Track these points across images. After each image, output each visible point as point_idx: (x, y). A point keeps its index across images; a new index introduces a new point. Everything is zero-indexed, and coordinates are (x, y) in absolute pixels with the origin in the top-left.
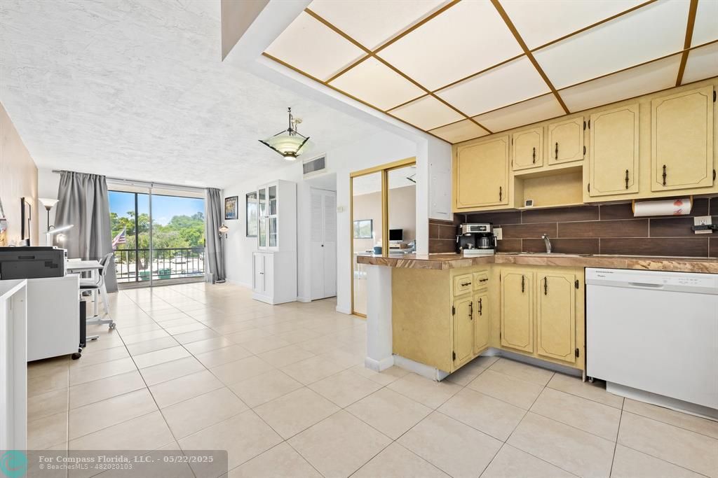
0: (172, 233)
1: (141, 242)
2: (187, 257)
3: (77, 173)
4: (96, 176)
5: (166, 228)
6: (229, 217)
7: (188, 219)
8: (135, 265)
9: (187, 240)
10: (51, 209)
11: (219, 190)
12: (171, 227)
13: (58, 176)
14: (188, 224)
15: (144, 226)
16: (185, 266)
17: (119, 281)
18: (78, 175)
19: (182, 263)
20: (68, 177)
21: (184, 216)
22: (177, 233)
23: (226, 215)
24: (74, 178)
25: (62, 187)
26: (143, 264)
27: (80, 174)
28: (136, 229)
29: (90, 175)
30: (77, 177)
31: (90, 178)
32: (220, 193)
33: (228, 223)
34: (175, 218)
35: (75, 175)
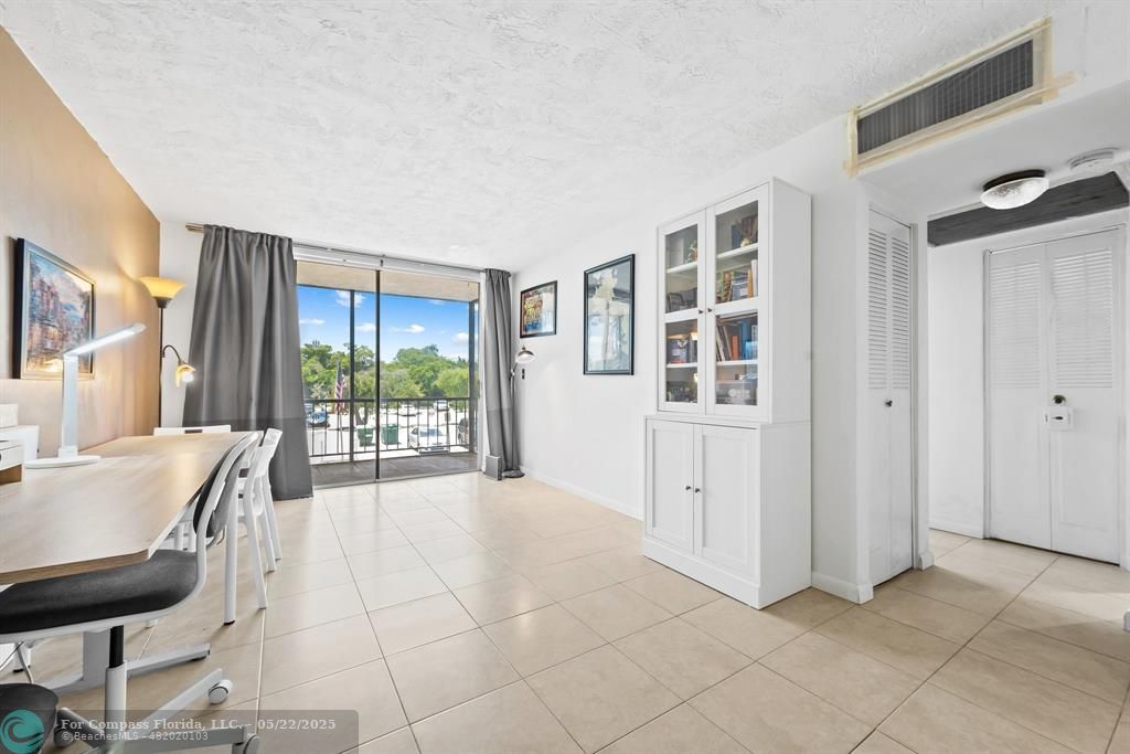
0: (398, 372)
1: (360, 385)
2: (417, 407)
3: (235, 231)
4: (273, 237)
5: (390, 366)
6: (530, 332)
7: (419, 352)
8: (348, 416)
9: (417, 383)
10: (169, 305)
11: (508, 274)
12: (397, 364)
13: (200, 237)
14: (418, 359)
15: (364, 363)
16: (413, 421)
17: (314, 461)
18: (238, 235)
19: (408, 415)
20: (218, 240)
21: (413, 349)
22: (405, 372)
23: (524, 328)
24: (230, 243)
25: (207, 263)
26: (362, 416)
27: (241, 232)
28: (353, 367)
29: (262, 235)
30: (235, 240)
31: (261, 243)
32: (510, 279)
33: (528, 343)
34: (401, 351)
35: (230, 234)
